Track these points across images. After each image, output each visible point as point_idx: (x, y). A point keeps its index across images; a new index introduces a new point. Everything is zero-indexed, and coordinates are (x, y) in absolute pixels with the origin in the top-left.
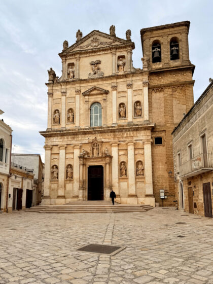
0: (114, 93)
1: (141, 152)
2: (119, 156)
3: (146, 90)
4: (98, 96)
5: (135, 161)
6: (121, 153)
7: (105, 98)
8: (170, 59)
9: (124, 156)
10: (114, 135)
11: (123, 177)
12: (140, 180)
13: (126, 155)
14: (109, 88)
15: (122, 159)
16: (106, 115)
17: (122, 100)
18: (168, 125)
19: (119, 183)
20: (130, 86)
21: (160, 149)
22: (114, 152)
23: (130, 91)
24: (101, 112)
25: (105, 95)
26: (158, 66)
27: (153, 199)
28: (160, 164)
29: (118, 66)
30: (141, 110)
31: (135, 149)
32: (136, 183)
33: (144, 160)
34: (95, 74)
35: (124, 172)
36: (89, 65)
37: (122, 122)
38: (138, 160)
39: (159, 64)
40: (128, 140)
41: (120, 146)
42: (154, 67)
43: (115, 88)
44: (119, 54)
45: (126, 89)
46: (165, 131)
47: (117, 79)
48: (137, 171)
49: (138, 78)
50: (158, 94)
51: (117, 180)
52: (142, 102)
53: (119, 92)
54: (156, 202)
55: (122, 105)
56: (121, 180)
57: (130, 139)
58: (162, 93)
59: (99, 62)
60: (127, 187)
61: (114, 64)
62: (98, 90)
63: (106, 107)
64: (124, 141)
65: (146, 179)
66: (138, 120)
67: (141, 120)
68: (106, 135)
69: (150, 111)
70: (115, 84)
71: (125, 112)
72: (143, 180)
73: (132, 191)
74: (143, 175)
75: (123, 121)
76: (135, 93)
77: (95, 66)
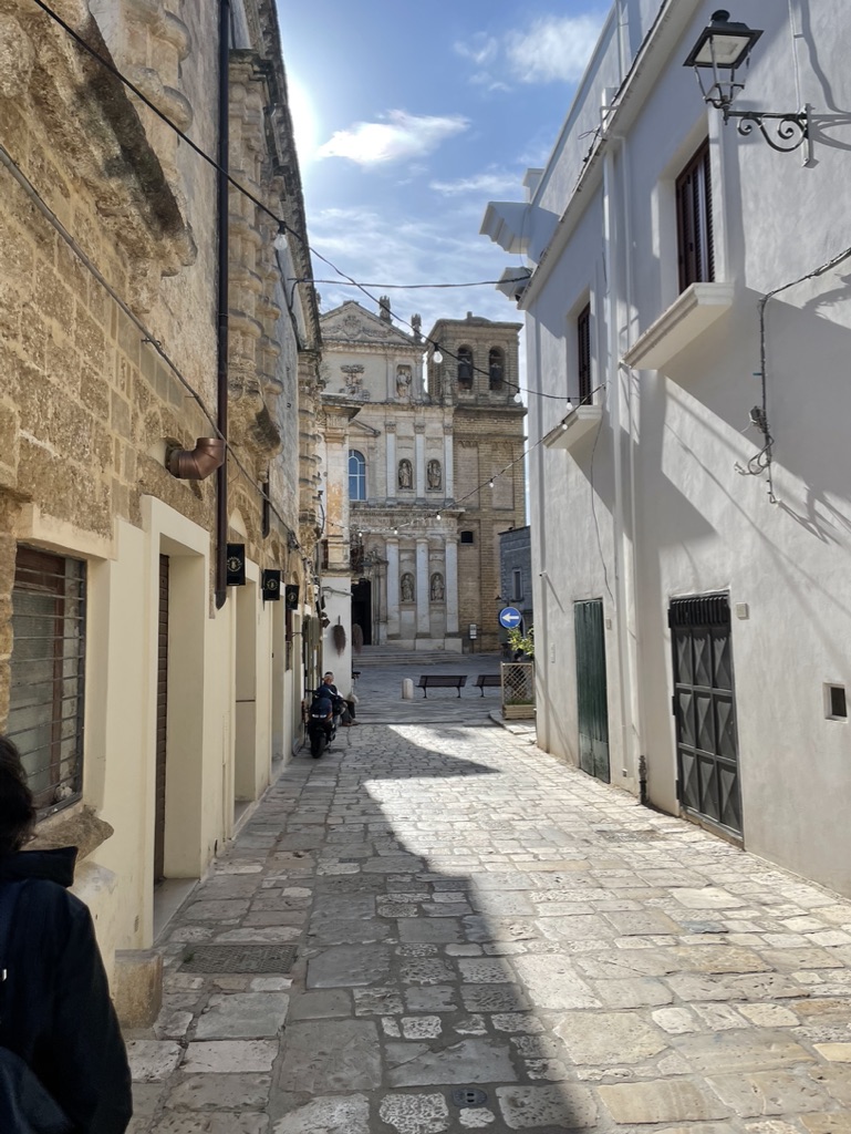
0: (391, 437)
1: (439, 557)
2: (400, 561)
3: (449, 440)
4: (358, 439)
5: (429, 572)
6: (404, 556)
7: (372, 444)
8: (487, 386)
9: (410, 563)
10: (392, 523)
11: (407, 601)
12: (438, 608)
13: (414, 560)
14: (380, 427)
15: (407, 568)
16: (374, 480)
17: (407, 454)
18: (484, 510)
19: (399, 612)
20: (419, 428)
21: (471, 552)
22: (392, 554)
23: (420, 438)
24: (363, 472)
25: (372, 439)
26: (467, 397)
27: (459, 641)
28: (470, 579)
29: (399, 385)
30: (440, 477)
31: (430, 551)
32: (430, 612)
33: (445, 572)
34: (353, 392)
35: (410, 593)
36: (340, 371)
37: (405, 496)
38: (435, 571)
39: (471, 393)
40: (416, 532)
41: (402, 542)
42: (460, 397)
43: (391, 427)
44: (399, 360)
45: (412, 434)
46: (479, 521)
47: (396, 409)
48: (432, 590)
49: (434, 415)
50: (468, 450)
51: (397, 607)
52: (442, 462)
53: (399, 438)
54: (464, 645)
55: (405, 464)
56: (403, 608)
57: (421, 532)
58: (475, 450)
59: (360, 369)
60: (413, 620)
61: (390, 380)
62: (358, 427)
63: (374, 463)
64: (409, 535)
65: (448, 605)
66: (434, 496)
67: (440, 496)
68: (376, 520)
69: (455, 481)
70: (393, 420)
71: (410, 479)
72: (441, 608)
73: (424, 626)
74: (442, 598)
75: (407, 495)
76: (429, 443)
77: (352, 377)
